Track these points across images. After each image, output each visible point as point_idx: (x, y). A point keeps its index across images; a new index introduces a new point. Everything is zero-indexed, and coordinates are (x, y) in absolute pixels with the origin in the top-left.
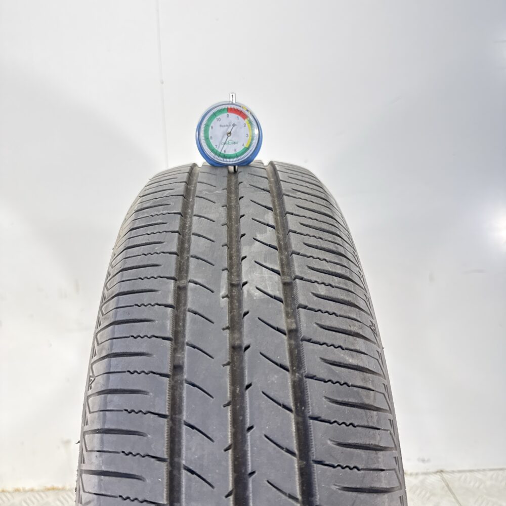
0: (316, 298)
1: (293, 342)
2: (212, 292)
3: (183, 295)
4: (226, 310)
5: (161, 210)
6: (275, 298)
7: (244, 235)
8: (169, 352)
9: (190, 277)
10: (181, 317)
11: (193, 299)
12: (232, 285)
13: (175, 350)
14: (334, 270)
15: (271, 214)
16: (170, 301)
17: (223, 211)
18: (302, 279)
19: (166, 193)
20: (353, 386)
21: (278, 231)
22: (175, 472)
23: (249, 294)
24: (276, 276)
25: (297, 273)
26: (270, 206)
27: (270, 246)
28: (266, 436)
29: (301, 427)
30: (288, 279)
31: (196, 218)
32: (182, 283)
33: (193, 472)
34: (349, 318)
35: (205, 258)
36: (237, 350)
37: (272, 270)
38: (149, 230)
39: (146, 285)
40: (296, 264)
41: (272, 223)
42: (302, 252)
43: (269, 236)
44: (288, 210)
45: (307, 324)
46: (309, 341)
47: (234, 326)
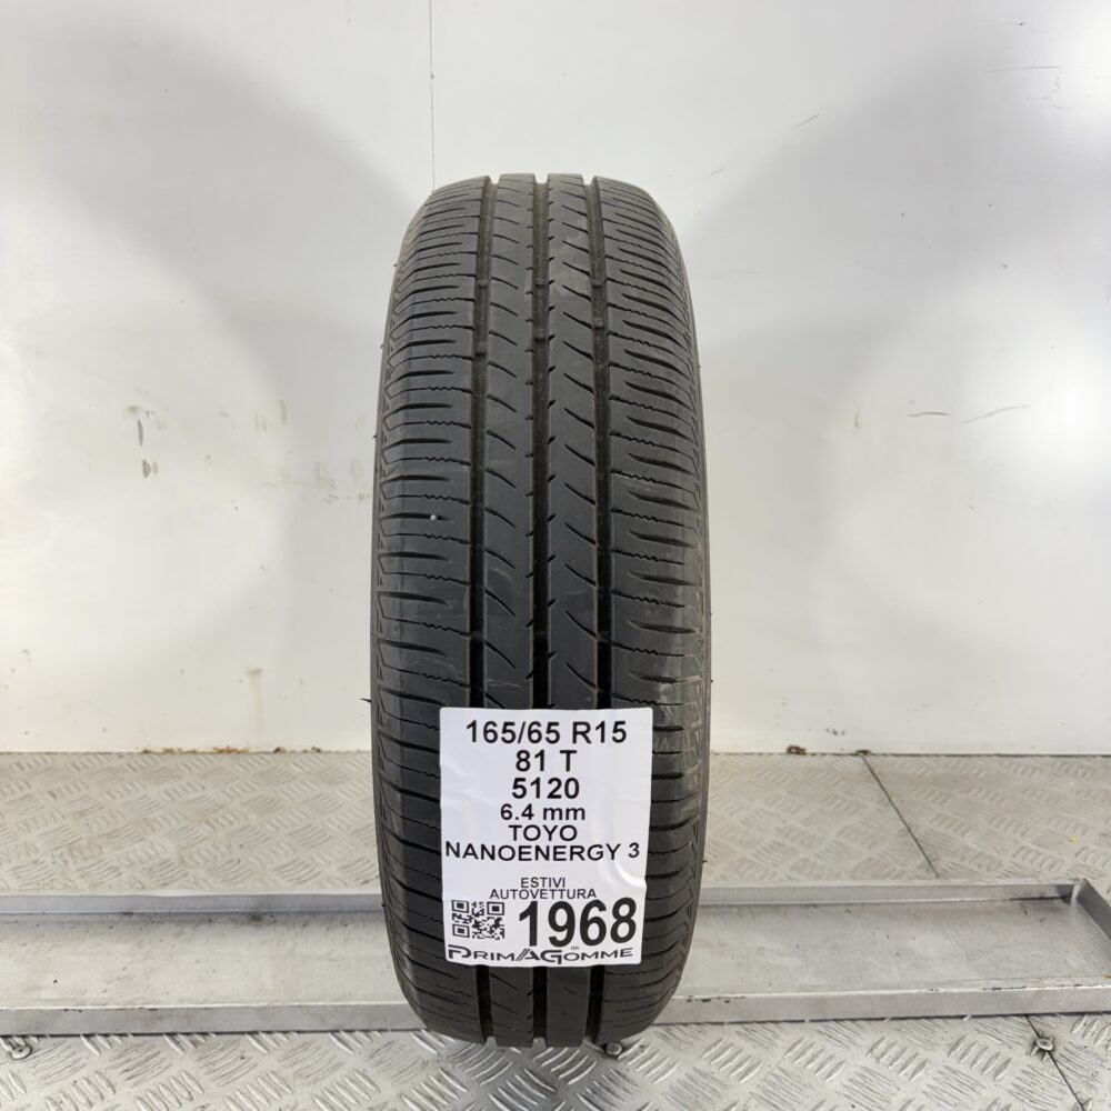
0: (626, 299)
1: (598, 339)
2: (516, 288)
3: (484, 294)
4: (530, 305)
5: (455, 214)
6: (583, 296)
7: (551, 238)
8: (471, 340)
9: (493, 274)
10: (483, 313)
11: (496, 293)
12: (537, 286)
13: (476, 341)
14: (650, 277)
15: (584, 219)
16: (472, 295)
17: (529, 215)
18: (613, 281)
19: (461, 198)
20: (655, 377)
21: (591, 238)
22: (479, 441)
23: (555, 292)
24: (585, 277)
25: (609, 275)
26: (584, 211)
27: (581, 249)
28: (567, 410)
29: (601, 408)
30: (598, 283)
31: (497, 221)
32: (483, 282)
33: (496, 436)
34: (660, 320)
35: (508, 257)
36: (540, 343)
37: (582, 271)
38: (443, 233)
39: (443, 282)
40: (608, 267)
41: (585, 228)
42: (616, 257)
43: (581, 240)
44: (604, 216)
45: (613, 321)
46: (616, 335)
47: (538, 320)
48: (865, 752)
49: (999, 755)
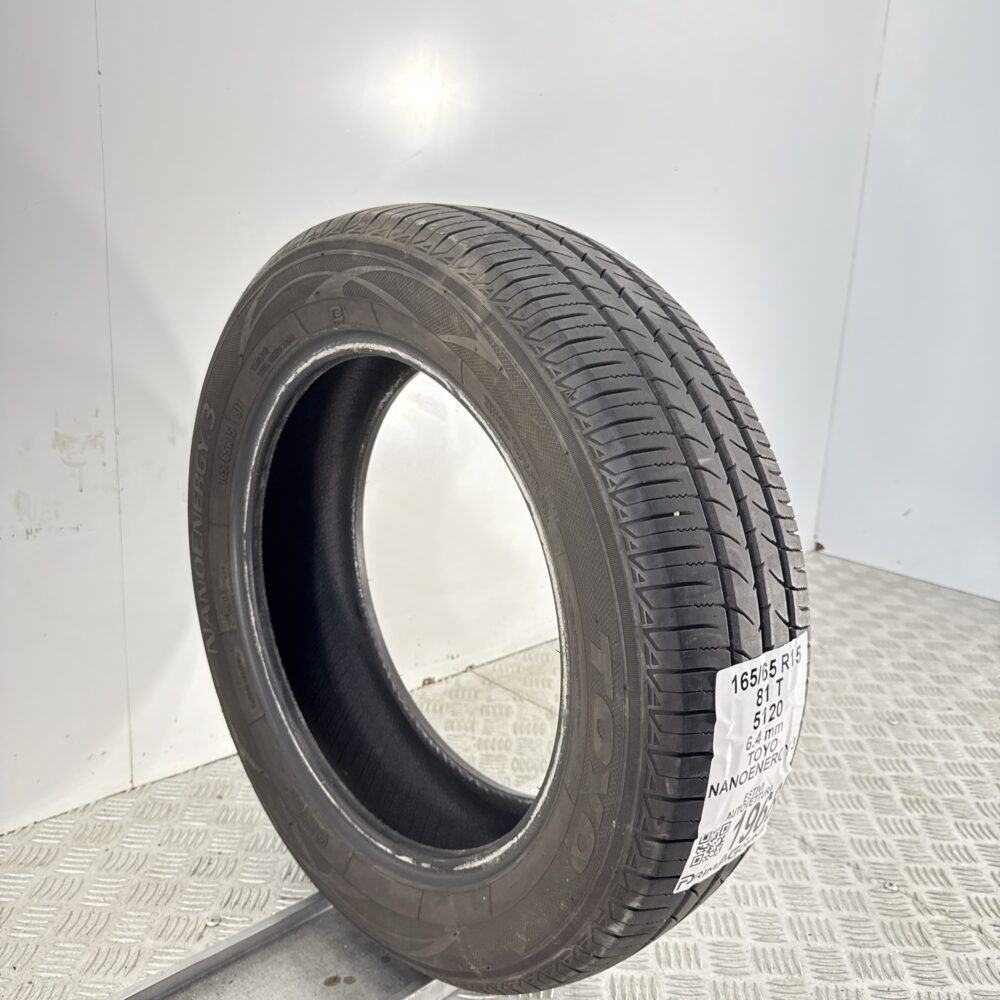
2: (627, 314)
48: (471, 667)
49: (547, 642)
